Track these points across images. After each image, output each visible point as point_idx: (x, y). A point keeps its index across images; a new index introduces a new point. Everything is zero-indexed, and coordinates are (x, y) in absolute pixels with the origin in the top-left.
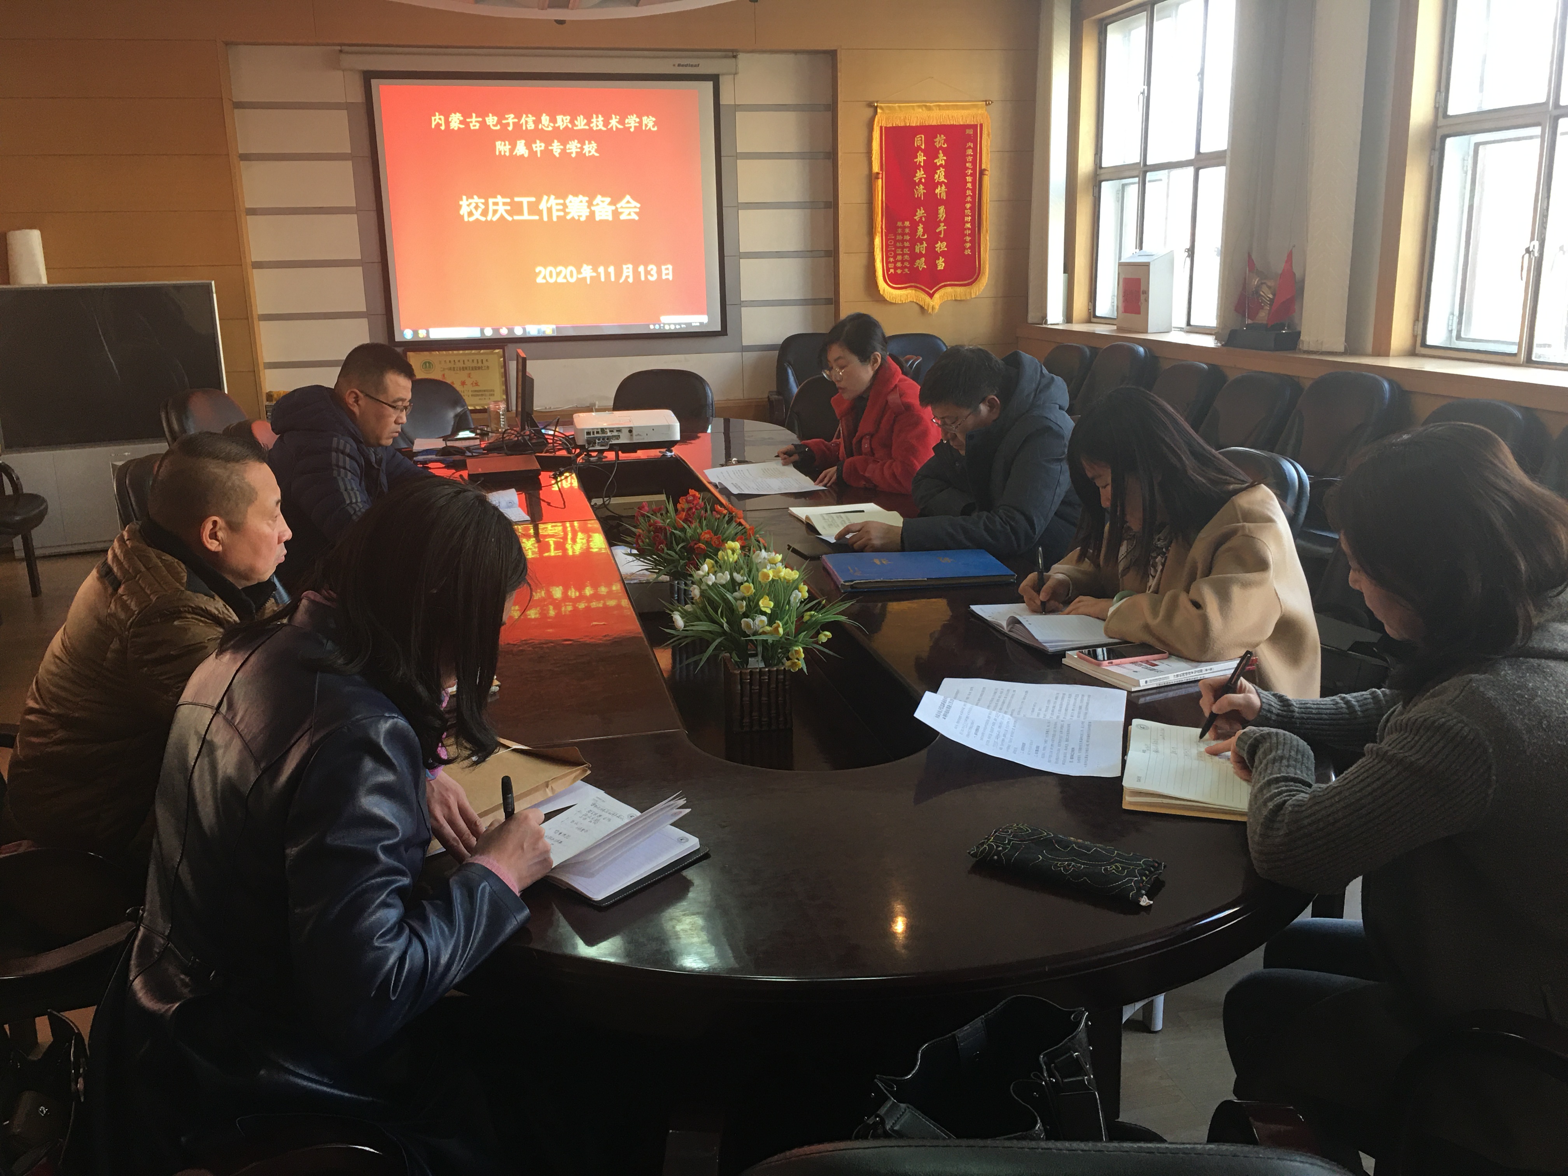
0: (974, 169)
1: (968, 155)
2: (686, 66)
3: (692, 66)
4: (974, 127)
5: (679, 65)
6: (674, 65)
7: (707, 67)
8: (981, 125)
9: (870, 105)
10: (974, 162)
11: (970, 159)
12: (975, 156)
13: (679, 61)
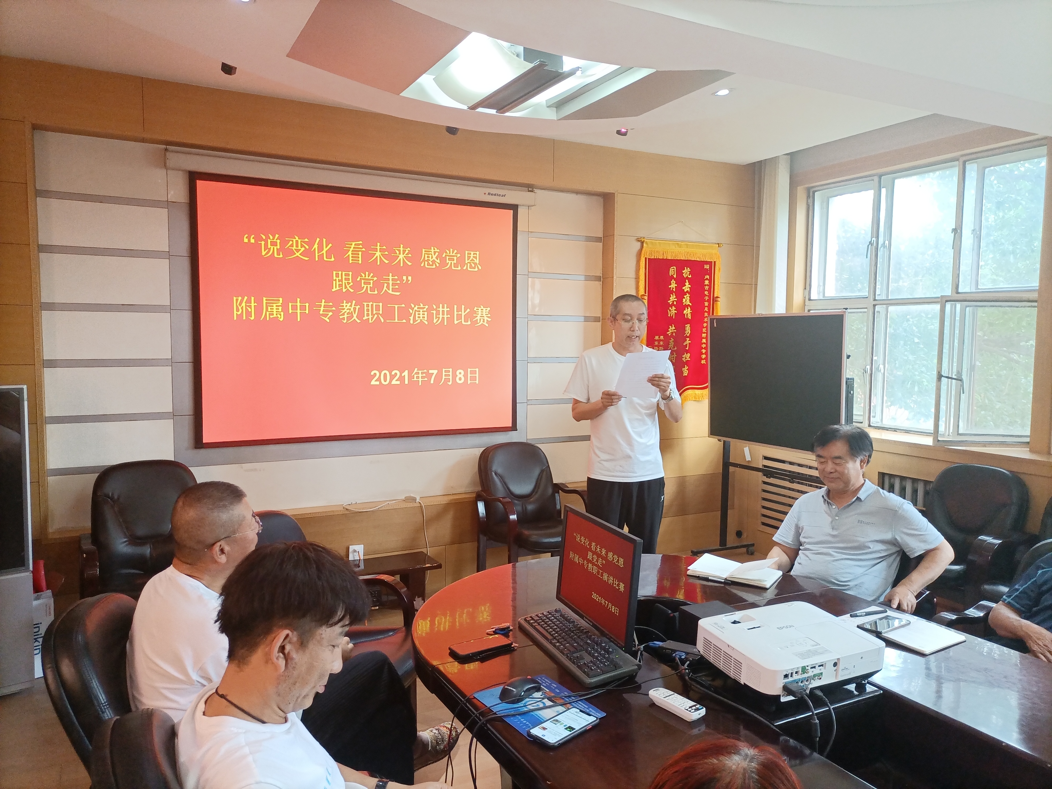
0: (709, 296)
1: (706, 285)
2: (495, 195)
3: (499, 195)
4: (710, 263)
5: (489, 194)
6: (485, 194)
7: (511, 197)
8: (715, 262)
9: (638, 240)
10: (709, 291)
11: (707, 288)
12: (710, 286)
13: (488, 191)
